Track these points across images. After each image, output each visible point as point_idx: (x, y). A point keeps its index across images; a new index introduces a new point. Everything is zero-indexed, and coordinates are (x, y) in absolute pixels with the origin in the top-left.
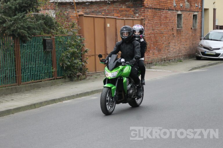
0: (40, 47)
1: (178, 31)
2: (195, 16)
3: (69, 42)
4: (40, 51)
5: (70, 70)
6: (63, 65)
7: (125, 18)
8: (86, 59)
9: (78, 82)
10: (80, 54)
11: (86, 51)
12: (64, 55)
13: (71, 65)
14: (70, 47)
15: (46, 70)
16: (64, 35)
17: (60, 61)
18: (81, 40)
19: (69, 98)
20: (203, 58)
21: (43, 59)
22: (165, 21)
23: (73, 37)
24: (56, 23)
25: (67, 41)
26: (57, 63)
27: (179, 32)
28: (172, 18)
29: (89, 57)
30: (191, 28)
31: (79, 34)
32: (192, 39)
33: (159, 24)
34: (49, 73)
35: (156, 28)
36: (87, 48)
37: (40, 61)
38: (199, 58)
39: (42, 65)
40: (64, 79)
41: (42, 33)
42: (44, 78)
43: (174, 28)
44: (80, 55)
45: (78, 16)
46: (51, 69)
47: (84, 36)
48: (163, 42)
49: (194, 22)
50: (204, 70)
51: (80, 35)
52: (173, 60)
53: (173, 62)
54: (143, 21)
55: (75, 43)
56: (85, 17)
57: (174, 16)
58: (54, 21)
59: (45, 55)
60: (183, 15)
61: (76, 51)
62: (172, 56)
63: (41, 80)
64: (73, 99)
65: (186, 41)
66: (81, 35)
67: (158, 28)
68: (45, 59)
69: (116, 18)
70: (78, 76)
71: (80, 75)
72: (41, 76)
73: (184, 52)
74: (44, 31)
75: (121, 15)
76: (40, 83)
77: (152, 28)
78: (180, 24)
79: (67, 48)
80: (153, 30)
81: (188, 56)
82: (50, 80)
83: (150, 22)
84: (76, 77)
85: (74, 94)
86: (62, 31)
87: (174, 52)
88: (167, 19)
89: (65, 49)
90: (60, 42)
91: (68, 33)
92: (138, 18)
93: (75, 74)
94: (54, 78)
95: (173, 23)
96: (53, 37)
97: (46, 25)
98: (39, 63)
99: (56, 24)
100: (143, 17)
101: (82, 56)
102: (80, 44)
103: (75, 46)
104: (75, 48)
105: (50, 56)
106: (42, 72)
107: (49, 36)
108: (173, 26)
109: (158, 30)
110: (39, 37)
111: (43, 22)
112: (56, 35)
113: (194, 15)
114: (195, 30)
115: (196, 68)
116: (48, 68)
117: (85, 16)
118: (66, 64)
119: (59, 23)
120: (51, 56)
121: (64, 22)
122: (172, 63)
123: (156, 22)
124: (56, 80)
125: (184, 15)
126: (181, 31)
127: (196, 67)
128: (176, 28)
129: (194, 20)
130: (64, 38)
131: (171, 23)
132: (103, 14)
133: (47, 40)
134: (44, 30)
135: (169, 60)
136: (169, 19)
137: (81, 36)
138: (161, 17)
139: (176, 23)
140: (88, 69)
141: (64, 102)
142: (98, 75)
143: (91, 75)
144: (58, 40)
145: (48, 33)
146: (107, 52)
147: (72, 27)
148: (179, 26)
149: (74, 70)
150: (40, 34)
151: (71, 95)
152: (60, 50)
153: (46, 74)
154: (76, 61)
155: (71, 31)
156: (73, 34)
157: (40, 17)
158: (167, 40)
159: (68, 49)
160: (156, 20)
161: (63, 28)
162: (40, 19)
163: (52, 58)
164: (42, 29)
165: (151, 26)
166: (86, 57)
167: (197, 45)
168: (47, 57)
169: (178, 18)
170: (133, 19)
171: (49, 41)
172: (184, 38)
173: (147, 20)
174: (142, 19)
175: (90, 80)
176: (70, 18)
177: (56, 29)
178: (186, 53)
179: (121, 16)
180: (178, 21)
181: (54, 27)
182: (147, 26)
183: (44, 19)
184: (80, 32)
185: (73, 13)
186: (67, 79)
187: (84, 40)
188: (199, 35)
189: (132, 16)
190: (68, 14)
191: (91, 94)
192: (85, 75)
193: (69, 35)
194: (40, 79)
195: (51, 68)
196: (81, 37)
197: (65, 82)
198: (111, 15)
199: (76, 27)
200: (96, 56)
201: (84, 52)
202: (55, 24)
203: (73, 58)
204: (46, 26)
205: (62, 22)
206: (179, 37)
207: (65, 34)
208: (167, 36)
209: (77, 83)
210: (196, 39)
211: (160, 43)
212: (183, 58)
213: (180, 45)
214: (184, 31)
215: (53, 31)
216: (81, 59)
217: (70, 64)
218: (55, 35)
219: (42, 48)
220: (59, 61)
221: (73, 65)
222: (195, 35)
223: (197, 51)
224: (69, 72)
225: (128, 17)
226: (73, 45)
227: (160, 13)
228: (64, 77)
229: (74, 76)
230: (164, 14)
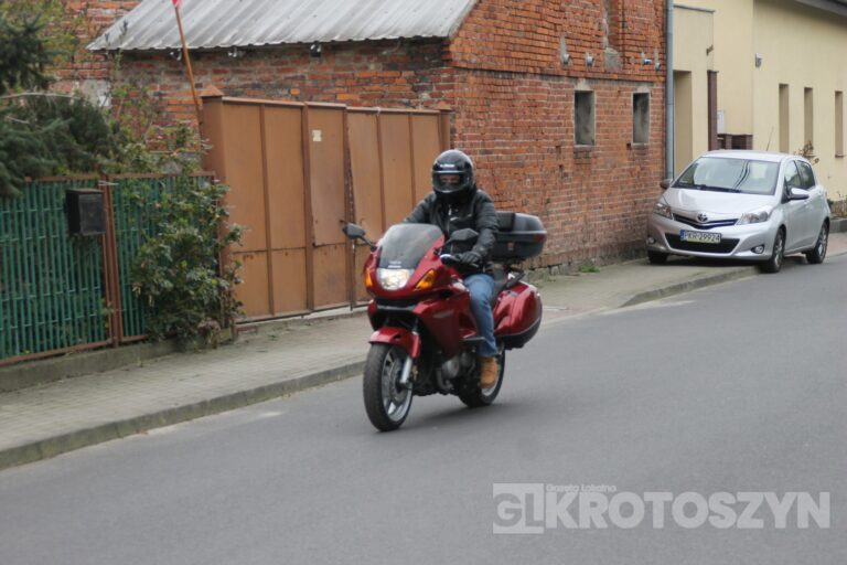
0: (57, 224)
1: (580, 155)
2: (640, 101)
3: (169, 202)
4: (55, 239)
5: (174, 311)
6: (143, 290)
7: (379, 109)
8: (233, 265)
9: (205, 353)
10: (210, 247)
11: (233, 236)
12: (149, 251)
13: (175, 288)
14: (171, 218)
15: (79, 310)
16: (148, 175)
17: (132, 276)
18: (214, 191)
19: (172, 416)
20: (675, 257)
21: (67, 270)
22: (530, 117)
23: (183, 185)
24: (116, 129)
25: (160, 199)
26: (123, 284)
27: (585, 161)
28: (556, 106)
29: (244, 258)
30: (629, 145)
31: (205, 169)
32: (631, 184)
33: (506, 131)
34: (92, 323)
35: (498, 144)
36: (235, 225)
37: (57, 276)
38: (659, 259)
39: (65, 291)
40: (148, 345)
41: (61, 169)
42: (72, 342)
43: (563, 144)
44: (209, 250)
45: (200, 102)
46: (101, 305)
47: (223, 180)
48: (524, 197)
49: (639, 120)
50: (680, 303)
51: (209, 173)
52: (564, 265)
53: (561, 274)
54: (449, 117)
55: (190, 206)
56: (228, 107)
57: (563, 99)
58: (109, 123)
59: (74, 253)
60: (596, 97)
61: (194, 237)
62: (557, 249)
63: (59, 350)
64: (188, 420)
65: (609, 195)
66: (214, 173)
67: (504, 144)
68: (76, 266)
69: (343, 109)
70: (205, 332)
71: (212, 328)
72: (61, 332)
73: (602, 236)
74: (69, 160)
75: (363, 97)
76: (58, 360)
77: (483, 145)
78: (587, 131)
79: (161, 225)
80: (487, 152)
81: (617, 252)
82: (96, 349)
83: (473, 122)
84: (194, 336)
85: (192, 402)
86: (138, 161)
87: (566, 236)
88: (538, 108)
89: (154, 229)
90: (133, 201)
91: (162, 167)
92: (427, 107)
93: (191, 324)
94: (109, 341)
95: (559, 125)
96: (104, 183)
97: (77, 138)
98: (51, 283)
99: (115, 133)
100: (447, 102)
101: (216, 256)
102: (210, 210)
103: (191, 216)
104: (189, 223)
105: (94, 255)
106: (64, 320)
107: (90, 181)
108: (562, 137)
109: (503, 152)
110: (52, 183)
111: (68, 126)
112: (118, 177)
113: (637, 97)
114: (643, 150)
115: (648, 296)
116: (88, 305)
117: (226, 102)
118: (158, 287)
119: (129, 131)
120: (97, 255)
121: (147, 126)
122: (559, 277)
123: (496, 124)
124: (118, 349)
125: (599, 94)
126: (590, 154)
127: (650, 290)
128: (572, 144)
129: (639, 111)
130: (148, 187)
131: (552, 125)
132: (296, 92)
133: (81, 197)
134: (71, 157)
135: (550, 267)
136: (545, 110)
137: (213, 178)
138: (516, 103)
139: (570, 125)
140: (240, 304)
141: (152, 432)
142: (280, 328)
143: (255, 327)
144: (125, 193)
145: (86, 170)
146: (314, 238)
147: (178, 142)
148: (584, 137)
149: (188, 311)
150: (54, 174)
151: (181, 404)
152: (135, 233)
153: (80, 325)
154: (196, 274)
155: (176, 160)
156: (184, 170)
157: (54, 107)
158: (537, 190)
159: (163, 230)
160: (496, 117)
161: (143, 147)
162: (54, 117)
163: (102, 265)
164: (59, 154)
165: (476, 138)
166: (232, 257)
167: (650, 209)
168: (82, 261)
169: (576, 106)
170: (409, 113)
171: (93, 198)
172: (600, 184)
173: (463, 114)
174: (444, 112)
175: (248, 348)
176: (169, 109)
177: (116, 151)
178: (611, 241)
179: (365, 102)
180: (578, 119)
181: (106, 143)
182: (463, 138)
183: (67, 114)
184: (211, 162)
185: (181, 93)
186: (163, 346)
187: (224, 193)
188: (656, 169)
189: (405, 100)
190: (160, 95)
191: (256, 402)
192: (232, 327)
193: (165, 176)
194: (55, 347)
195: (101, 301)
196: (212, 183)
197: (154, 356)
198: (327, 97)
199: (192, 145)
200: (274, 254)
201: (226, 240)
202: (109, 135)
203: (184, 264)
204: (75, 143)
205: (139, 124)
206: (582, 178)
207: (150, 171)
208: (537, 176)
209: (201, 357)
210: (646, 186)
211: (512, 204)
212: (602, 258)
213: (588, 208)
214: (603, 155)
215: (106, 161)
216: (217, 268)
217: (171, 285)
218: (112, 176)
219: (65, 227)
220: (129, 274)
221: (185, 288)
222: (642, 169)
223: (652, 232)
224: (169, 316)
225: (391, 103)
226: (184, 213)
227: (510, 89)
228: (150, 338)
229: (190, 333)
230: (524, 90)
